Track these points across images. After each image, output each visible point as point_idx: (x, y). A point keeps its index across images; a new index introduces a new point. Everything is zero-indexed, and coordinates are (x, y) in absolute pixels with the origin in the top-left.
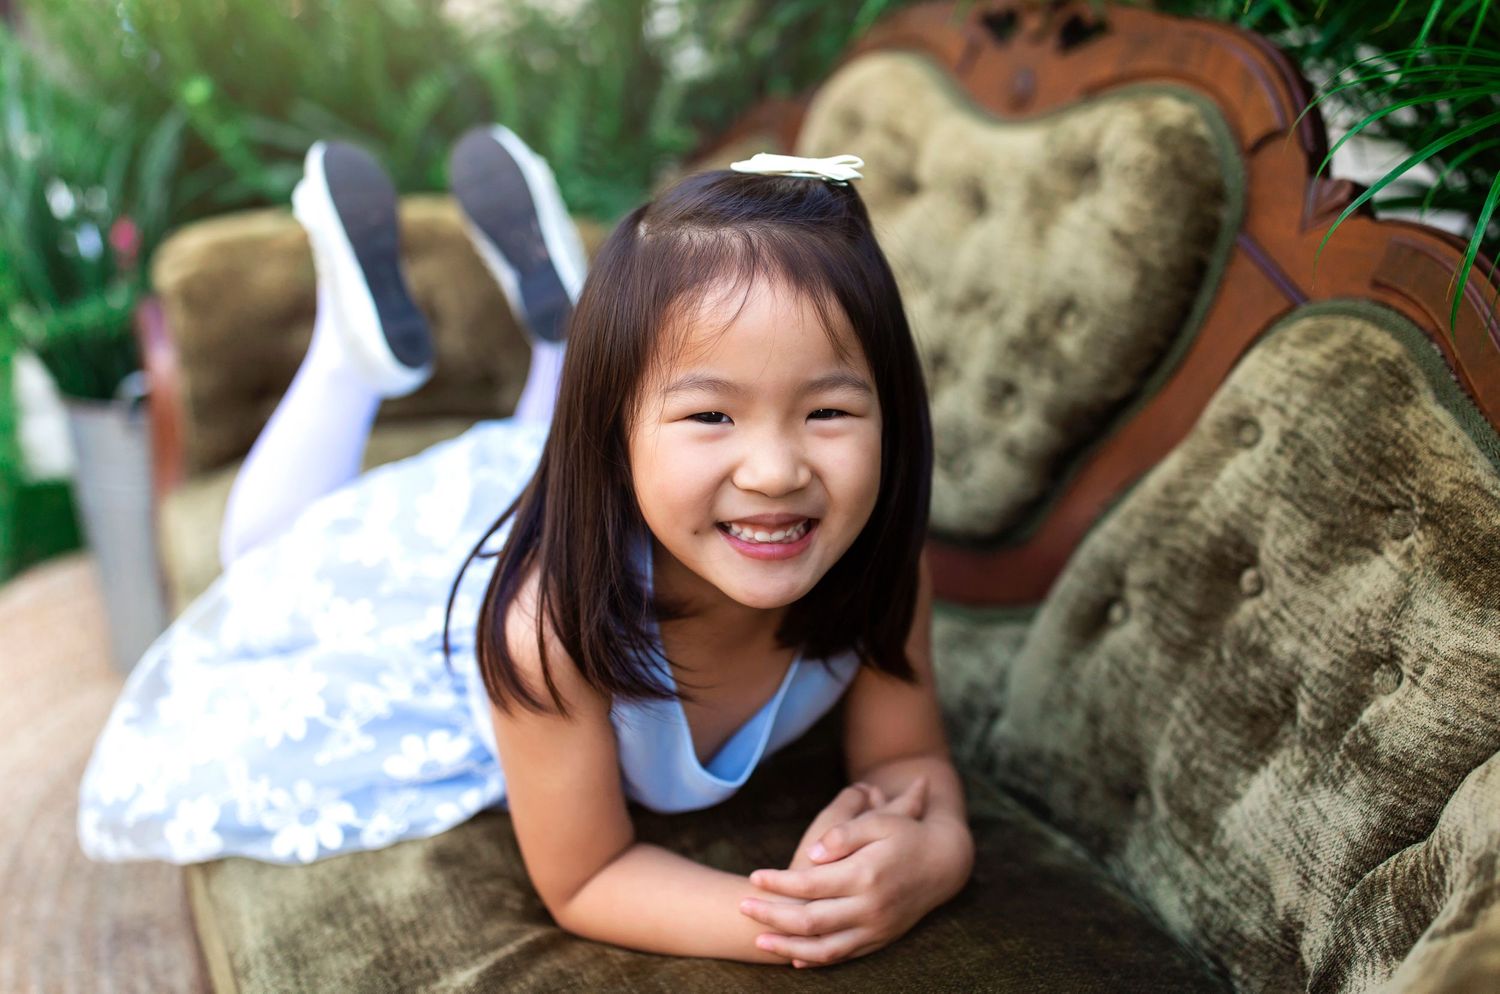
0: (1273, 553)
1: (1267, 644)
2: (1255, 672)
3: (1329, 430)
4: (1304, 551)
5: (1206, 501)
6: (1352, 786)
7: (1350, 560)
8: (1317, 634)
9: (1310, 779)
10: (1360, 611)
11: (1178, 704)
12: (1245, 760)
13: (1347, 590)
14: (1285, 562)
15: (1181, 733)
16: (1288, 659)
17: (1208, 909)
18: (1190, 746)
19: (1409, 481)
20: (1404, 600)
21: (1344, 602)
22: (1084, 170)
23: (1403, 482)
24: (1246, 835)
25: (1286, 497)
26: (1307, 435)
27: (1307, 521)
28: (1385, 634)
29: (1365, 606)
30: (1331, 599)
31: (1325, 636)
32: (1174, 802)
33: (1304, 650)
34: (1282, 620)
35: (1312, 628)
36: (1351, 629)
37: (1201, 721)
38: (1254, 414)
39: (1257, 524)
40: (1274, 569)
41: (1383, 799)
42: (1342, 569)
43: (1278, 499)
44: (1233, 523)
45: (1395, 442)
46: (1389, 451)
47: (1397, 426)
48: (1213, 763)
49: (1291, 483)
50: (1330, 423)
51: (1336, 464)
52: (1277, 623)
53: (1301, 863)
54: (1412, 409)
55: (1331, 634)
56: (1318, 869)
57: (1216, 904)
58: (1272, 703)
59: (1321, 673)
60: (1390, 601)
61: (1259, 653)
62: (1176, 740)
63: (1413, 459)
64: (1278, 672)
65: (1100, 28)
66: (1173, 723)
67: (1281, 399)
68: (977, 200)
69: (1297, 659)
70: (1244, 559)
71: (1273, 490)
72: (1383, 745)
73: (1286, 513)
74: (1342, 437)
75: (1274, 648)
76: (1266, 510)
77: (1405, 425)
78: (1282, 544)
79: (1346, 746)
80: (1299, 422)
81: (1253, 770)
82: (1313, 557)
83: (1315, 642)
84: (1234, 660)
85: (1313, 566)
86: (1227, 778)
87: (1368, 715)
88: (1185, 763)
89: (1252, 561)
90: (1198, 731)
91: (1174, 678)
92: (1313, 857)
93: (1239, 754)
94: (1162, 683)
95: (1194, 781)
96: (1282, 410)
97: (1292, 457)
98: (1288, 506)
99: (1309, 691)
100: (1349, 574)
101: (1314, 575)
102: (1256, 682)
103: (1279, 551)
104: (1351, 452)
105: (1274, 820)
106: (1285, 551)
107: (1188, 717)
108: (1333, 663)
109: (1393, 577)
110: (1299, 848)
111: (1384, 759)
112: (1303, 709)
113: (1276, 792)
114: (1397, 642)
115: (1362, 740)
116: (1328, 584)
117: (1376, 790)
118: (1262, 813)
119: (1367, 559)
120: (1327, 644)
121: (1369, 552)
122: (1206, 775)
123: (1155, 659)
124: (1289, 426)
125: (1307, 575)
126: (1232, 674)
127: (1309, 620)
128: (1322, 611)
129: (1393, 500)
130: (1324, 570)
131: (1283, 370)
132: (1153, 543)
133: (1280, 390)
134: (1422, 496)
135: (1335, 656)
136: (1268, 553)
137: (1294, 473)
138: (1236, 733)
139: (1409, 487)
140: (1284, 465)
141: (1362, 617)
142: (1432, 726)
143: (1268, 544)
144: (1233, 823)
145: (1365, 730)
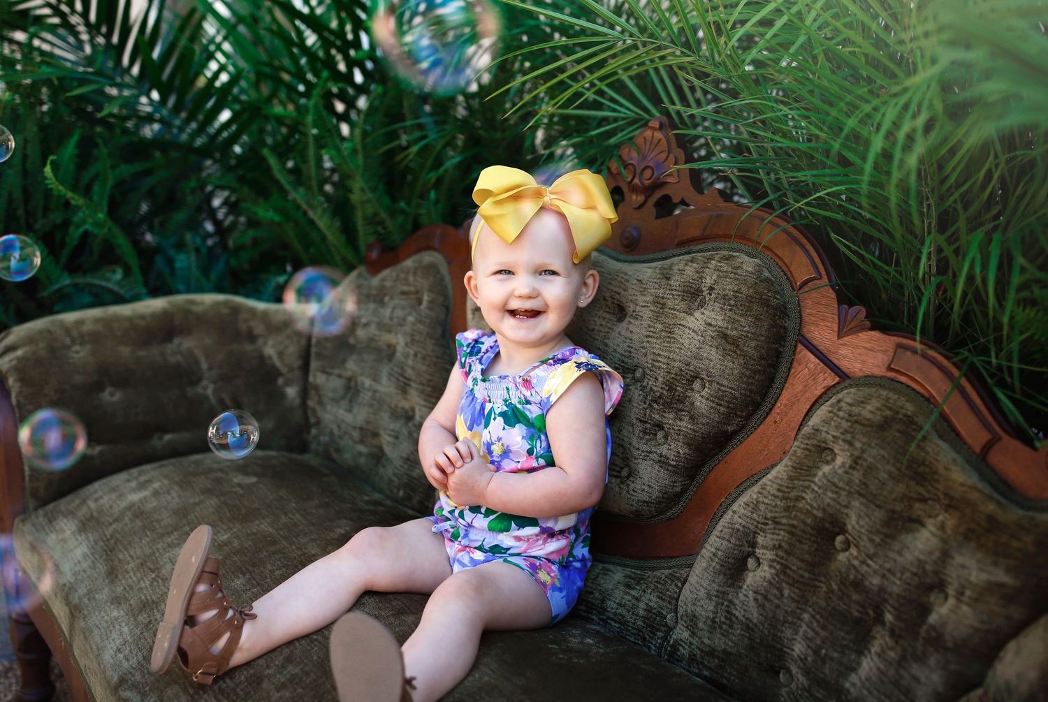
0: (857, 527)
1: (862, 580)
2: (855, 597)
3: (883, 456)
4: (878, 527)
5: (809, 496)
6: (932, 661)
7: (908, 531)
8: (893, 574)
9: (903, 658)
10: (920, 561)
11: (806, 616)
12: (855, 648)
13: (908, 548)
14: (867, 533)
15: (811, 634)
16: (876, 589)
18: (819, 642)
19: (936, 485)
20: (945, 555)
21: (907, 555)
22: (693, 295)
23: (932, 486)
24: (865, 692)
25: (860, 495)
26: (870, 459)
27: (878, 510)
28: (936, 573)
29: (922, 557)
30: (900, 553)
31: (899, 575)
32: (812, 676)
33: (886, 583)
34: (869, 566)
35: (889, 571)
36: (914, 570)
37: (824, 627)
38: (831, 445)
39: (845, 511)
40: (860, 537)
41: (952, 667)
42: (903, 537)
43: (856, 496)
44: (829, 510)
45: (923, 463)
46: (921, 469)
47: (923, 454)
48: (836, 651)
49: (863, 487)
50: (883, 452)
51: (890, 476)
52: (865, 568)
54: (929, 444)
55: (902, 574)
58: (867, 613)
59: (898, 595)
60: (937, 554)
61: (858, 585)
62: (806, 638)
63: (936, 473)
64: (870, 596)
66: (804, 628)
67: (848, 437)
69: (882, 589)
70: (837, 530)
71: (852, 490)
72: (947, 637)
73: (861, 504)
74: (892, 461)
75: (867, 583)
76: (850, 503)
77: (927, 453)
78: (862, 523)
79: (924, 638)
80: (863, 451)
81: (860, 653)
82: (884, 530)
83: (892, 578)
84: (840, 590)
85: (887, 536)
86: (846, 659)
87: (933, 619)
88: (816, 652)
89: (843, 531)
90: (823, 633)
91: (802, 601)
93: (851, 644)
94: (793, 605)
95: (824, 662)
96: (850, 444)
97: (861, 472)
98: (864, 501)
99: (893, 606)
100: (908, 539)
101: (888, 540)
102: (857, 603)
103: (862, 527)
104: (899, 469)
105: (882, 682)
106: (866, 527)
107: (815, 625)
108: (905, 590)
109: (934, 541)
111: (950, 645)
112: (889, 617)
113: (882, 666)
114: (942, 576)
115: (933, 634)
116: (896, 546)
117: (947, 662)
118: (874, 678)
119: (918, 531)
120: (900, 579)
121: (918, 526)
122: (832, 659)
124: (856, 453)
125: (882, 540)
126: (841, 599)
127: (887, 566)
128: (895, 561)
129: (926, 495)
130: (893, 537)
131: (847, 421)
132: (776, 522)
133: (846, 432)
134: (946, 495)
135: (906, 586)
136: (854, 528)
137: (865, 481)
138: (847, 633)
139: (936, 489)
140: (857, 476)
141: (921, 564)
142: (976, 624)
143: (853, 522)
144: (854, 685)
145: (933, 627)
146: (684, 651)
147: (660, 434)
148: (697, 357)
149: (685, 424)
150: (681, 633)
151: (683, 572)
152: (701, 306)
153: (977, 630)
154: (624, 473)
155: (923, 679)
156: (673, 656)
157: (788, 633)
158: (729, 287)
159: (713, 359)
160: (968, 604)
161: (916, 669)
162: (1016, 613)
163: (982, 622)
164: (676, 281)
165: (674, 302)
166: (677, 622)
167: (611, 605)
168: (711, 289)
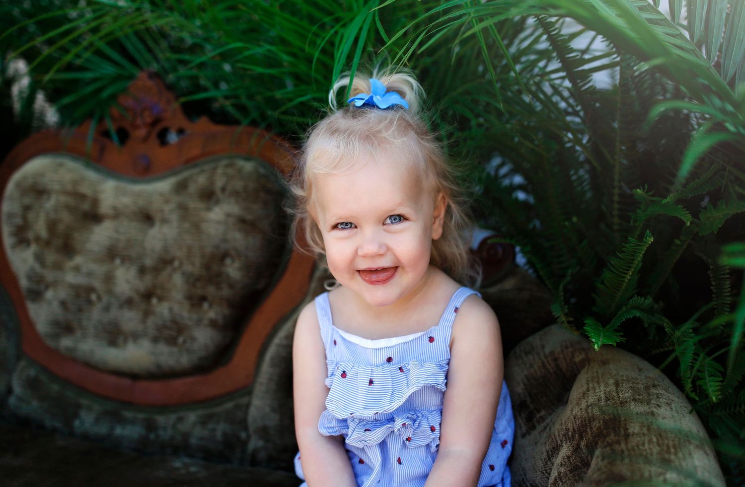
22: (208, 196)
65: (181, 133)
68: (147, 218)
146: (262, 455)
147: (206, 305)
148: (225, 240)
149: (226, 292)
150: (255, 443)
151: (244, 400)
152: (217, 202)
154: (181, 340)
156: (254, 461)
158: (238, 185)
159: (238, 239)
164: (192, 188)
165: (194, 204)
166: (249, 437)
167: (193, 441)
168: (223, 189)
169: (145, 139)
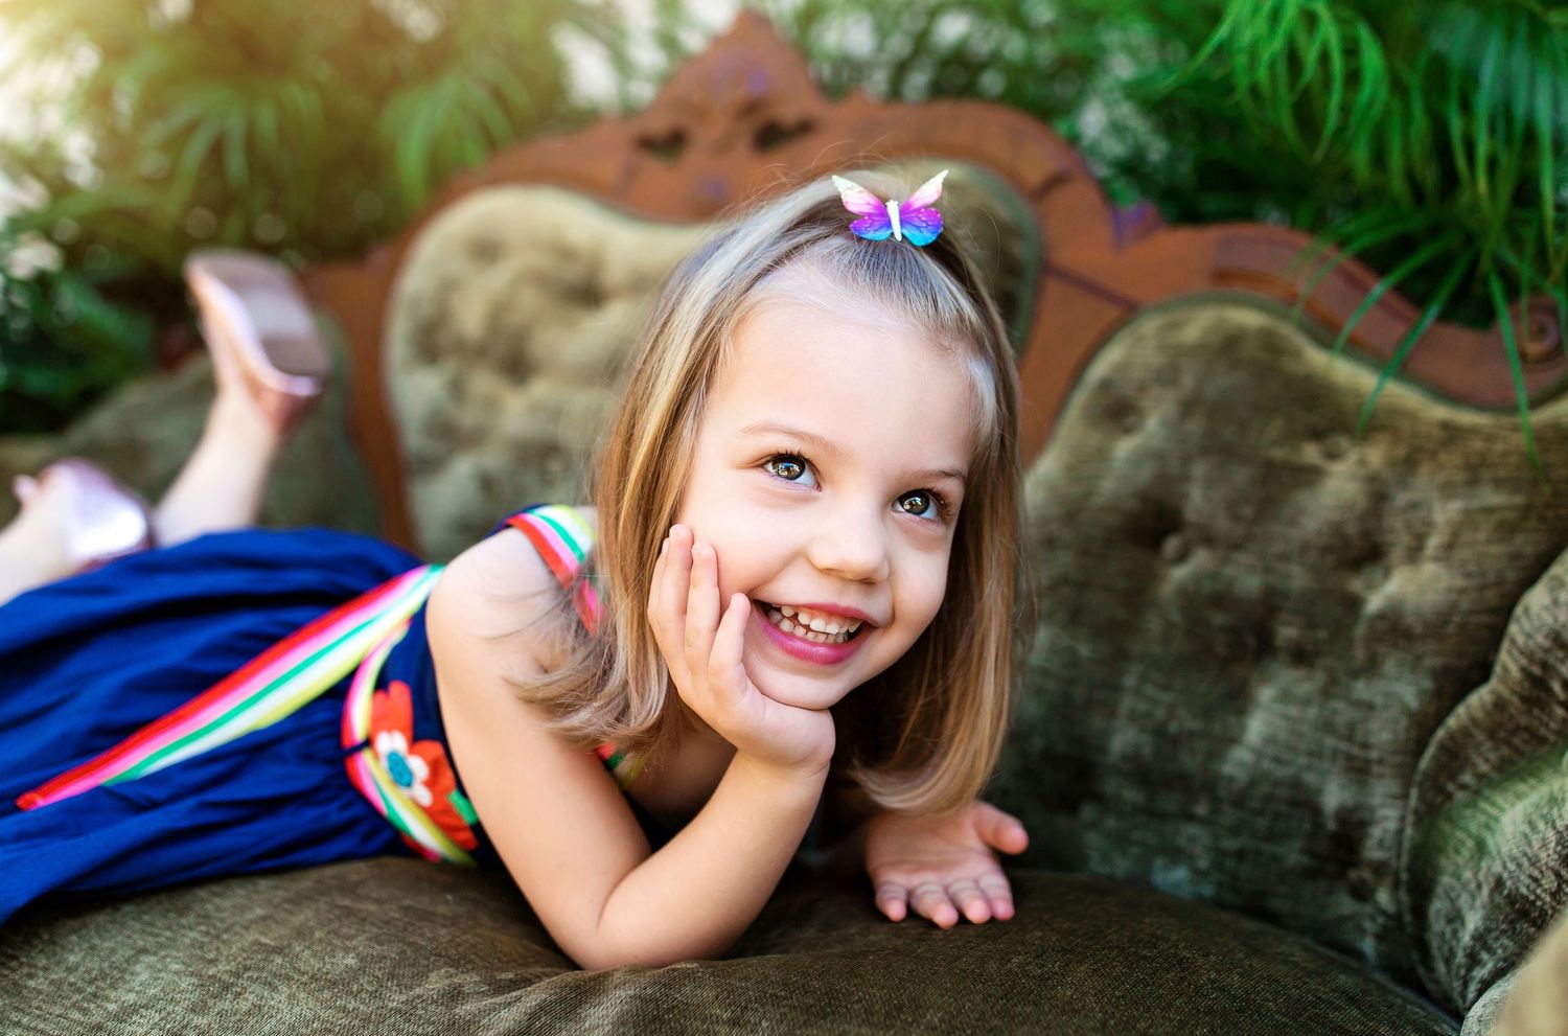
0: (1205, 508)
1: (1227, 590)
2: (1218, 619)
3: (1238, 384)
4: (1247, 491)
5: (1105, 482)
6: (1390, 666)
8: (1286, 560)
9: (1331, 683)
10: (1332, 525)
13: (1307, 512)
14: (1225, 509)
15: (1143, 707)
16: (1256, 596)
17: (1230, 863)
18: (1159, 714)
20: (1379, 499)
21: (1309, 523)
24: (1267, 765)
25: (1208, 454)
26: (1213, 397)
27: (1242, 468)
29: (1335, 518)
31: (1296, 559)
33: (1274, 579)
35: (1278, 558)
36: (1325, 543)
37: (1165, 687)
39: (1178, 487)
40: (1211, 522)
41: (1430, 662)
42: (1294, 497)
43: (1199, 456)
44: (1150, 494)
48: (1195, 719)
49: (1207, 440)
51: (1255, 408)
52: (1230, 569)
53: (1349, 757)
55: (1304, 555)
56: (1374, 754)
57: (1240, 855)
59: (1304, 592)
60: (1363, 504)
61: (1221, 599)
62: (1134, 717)
64: (1245, 611)
65: (805, 128)
66: (1127, 702)
69: (1268, 593)
70: (1165, 526)
71: (1190, 453)
72: (1409, 620)
74: (1252, 387)
75: (1236, 589)
76: (1188, 472)
78: (1214, 496)
79: (1364, 639)
80: (1199, 387)
81: (1241, 712)
82: (1260, 493)
83: (1286, 568)
84: (1186, 618)
86: (1217, 728)
87: (1374, 606)
88: (1159, 732)
89: (1177, 525)
90: (1166, 697)
91: (1115, 660)
92: (1365, 746)
93: (1221, 701)
94: (1102, 669)
95: (1176, 745)
96: (1172, 384)
97: (1201, 417)
98: (1213, 461)
100: (1304, 498)
101: (1268, 508)
102: (1221, 629)
103: (1215, 502)
105: (1300, 736)
106: (1224, 498)
107: (1150, 690)
110: (1343, 746)
111: (1419, 629)
112: (1287, 632)
114: (1377, 537)
115: (1382, 626)
116: (1284, 514)
117: (1418, 659)
118: (1280, 736)
119: (1318, 483)
120: (1301, 565)
122: (1192, 734)
123: (1084, 650)
124: (1186, 395)
125: (1257, 511)
127: (1273, 551)
128: (1286, 538)
130: (1276, 501)
132: (1052, 544)
133: (1161, 369)
136: (1198, 510)
137: (1212, 428)
138: (1213, 682)
140: (1195, 426)
141: (1336, 529)
142: (1459, 582)
143: (1197, 501)
144: (1241, 764)
145: (1381, 616)
153: (1462, 591)
155: (1379, 700)
157: (1097, 722)
160: (1436, 559)
161: (1361, 689)
162: (1528, 543)
163: (1468, 575)
169: (723, 147)
